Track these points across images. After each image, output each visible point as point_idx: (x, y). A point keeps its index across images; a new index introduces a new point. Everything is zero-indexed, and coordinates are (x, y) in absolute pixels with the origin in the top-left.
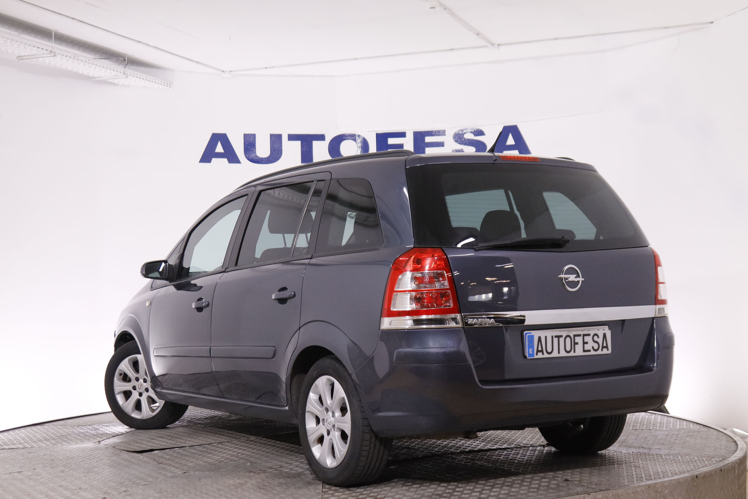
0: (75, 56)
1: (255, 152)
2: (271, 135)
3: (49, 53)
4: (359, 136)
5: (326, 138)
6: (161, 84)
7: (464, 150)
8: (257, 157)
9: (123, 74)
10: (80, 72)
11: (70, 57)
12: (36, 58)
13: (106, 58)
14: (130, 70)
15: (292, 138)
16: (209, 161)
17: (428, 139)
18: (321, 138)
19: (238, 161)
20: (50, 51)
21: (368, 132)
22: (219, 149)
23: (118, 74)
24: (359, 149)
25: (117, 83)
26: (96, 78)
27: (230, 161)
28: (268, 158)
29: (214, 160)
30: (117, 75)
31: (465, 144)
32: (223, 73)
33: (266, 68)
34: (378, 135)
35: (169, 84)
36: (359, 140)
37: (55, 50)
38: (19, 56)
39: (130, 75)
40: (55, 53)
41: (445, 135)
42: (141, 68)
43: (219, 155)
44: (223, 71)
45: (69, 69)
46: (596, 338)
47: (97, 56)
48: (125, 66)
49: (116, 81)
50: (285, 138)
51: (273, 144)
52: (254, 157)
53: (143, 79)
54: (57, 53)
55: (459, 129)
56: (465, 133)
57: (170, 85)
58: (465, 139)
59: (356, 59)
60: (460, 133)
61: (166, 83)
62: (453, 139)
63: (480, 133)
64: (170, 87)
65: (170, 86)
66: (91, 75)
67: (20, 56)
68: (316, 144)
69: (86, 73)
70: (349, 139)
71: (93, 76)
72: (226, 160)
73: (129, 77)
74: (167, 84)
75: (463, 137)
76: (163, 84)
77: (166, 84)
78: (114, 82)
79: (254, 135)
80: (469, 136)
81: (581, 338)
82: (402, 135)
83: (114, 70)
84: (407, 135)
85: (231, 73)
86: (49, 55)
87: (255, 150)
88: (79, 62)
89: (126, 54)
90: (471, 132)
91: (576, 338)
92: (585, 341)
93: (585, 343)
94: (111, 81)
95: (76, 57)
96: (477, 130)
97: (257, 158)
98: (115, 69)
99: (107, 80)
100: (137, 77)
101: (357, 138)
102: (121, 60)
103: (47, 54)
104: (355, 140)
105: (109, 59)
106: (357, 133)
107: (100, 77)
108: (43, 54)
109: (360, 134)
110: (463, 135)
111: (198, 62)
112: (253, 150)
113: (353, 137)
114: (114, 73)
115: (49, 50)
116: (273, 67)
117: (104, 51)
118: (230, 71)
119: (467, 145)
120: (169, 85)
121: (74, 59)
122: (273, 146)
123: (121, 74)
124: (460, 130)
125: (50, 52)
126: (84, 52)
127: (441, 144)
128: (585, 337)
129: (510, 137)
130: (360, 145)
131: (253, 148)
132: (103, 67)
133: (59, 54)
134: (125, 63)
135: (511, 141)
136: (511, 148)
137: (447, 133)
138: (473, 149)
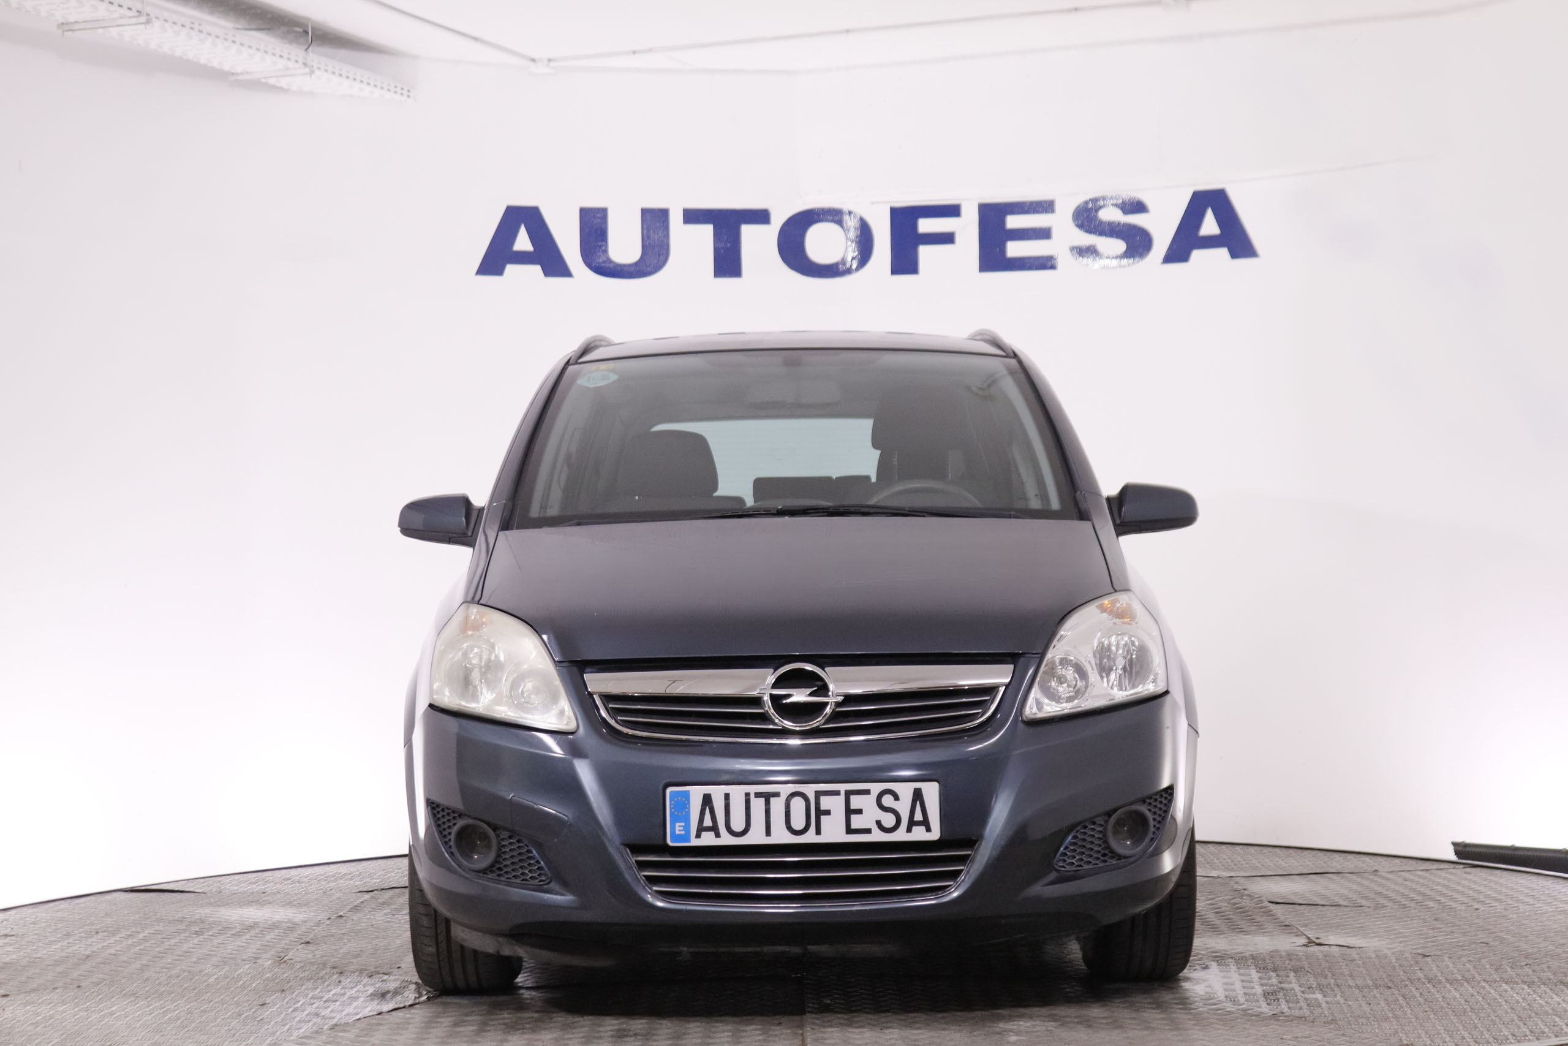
0: (193, 23)
1: (606, 251)
2: (645, 212)
3: (134, 17)
4: (850, 213)
5: (773, 218)
6: (389, 90)
7: (1100, 248)
8: (611, 261)
9: (302, 66)
11: (183, 26)
12: (104, 27)
13: (262, 27)
14: (317, 56)
15: (692, 216)
16: (498, 271)
17: (1013, 222)
18: (761, 217)
19: (565, 272)
20: (138, 11)
21: (873, 203)
22: (523, 242)
23: (291, 64)
24: (849, 243)
25: (285, 86)
26: (237, 74)
27: (548, 272)
28: (636, 264)
29: (510, 269)
30: (287, 68)
31: (1102, 233)
32: (532, 64)
33: (634, 52)
34: (896, 213)
35: (406, 90)
36: (851, 223)
37: (148, 9)
39: (319, 68)
40: (148, 15)
41: (1053, 211)
42: (342, 52)
43: (522, 258)
44: (533, 60)
45: (178, 52)
47: (243, 22)
48: (306, 47)
49: (283, 83)
50: (676, 219)
51: (648, 231)
52: (604, 262)
53: (348, 77)
54: (152, 15)
55: (1087, 198)
56: (1101, 207)
57: (409, 91)
58: (1101, 222)
59: (848, 31)
60: (1090, 205)
61: (399, 88)
62: (1074, 221)
63: (1137, 207)
64: (408, 96)
65: (409, 94)
67: (67, 24)
68: (748, 232)
69: (215, 63)
70: (827, 221)
71: (233, 71)
72: (537, 269)
73: (317, 72)
74: (402, 89)
75: (1096, 216)
76: (392, 89)
77: (399, 90)
78: (278, 85)
79: (602, 213)
80: (1110, 214)
82: (952, 211)
83: (281, 56)
84: (964, 211)
85: (552, 64)
86: (134, 21)
87: (607, 246)
88: (202, 36)
89: (309, 19)
90: (1116, 205)
94: (271, 81)
95: (196, 26)
96: (1129, 200)
97: (611, 265)
98: (285, 55)
99: (262, 80)
100: (333, 73)
101: (846, 218)
102: (296, 32)
103: (130, 17)
104: (840, 223)
106: (845, 207)
107: (248, 73)
108: (121, 18)
109: (852, 209)
110: (1097, 211)
111: (475, 39)
112: (600, 247)
113: (834, 216)
114: (281, 63)
115: (134, 10)
116: (650, 50)
117: (259, 11)
118: (550, 60)
119: (1106, 235)
120: (405, 92)
121: (191, 31)
122: (649, 237)
123: (297, 66)
124: (1090, 200)
125: (138, 14)
126: (212, 13)
127: (1044, 234)
129: (1209, 215)
130: (852, 234)
131: (602, 241)
132: (258, 50)
133: (157, 18)
134: (307, 40)
135: (1210, 226)
136: (1210, 242)
137: (1058, 206)
138: (1120, 246)
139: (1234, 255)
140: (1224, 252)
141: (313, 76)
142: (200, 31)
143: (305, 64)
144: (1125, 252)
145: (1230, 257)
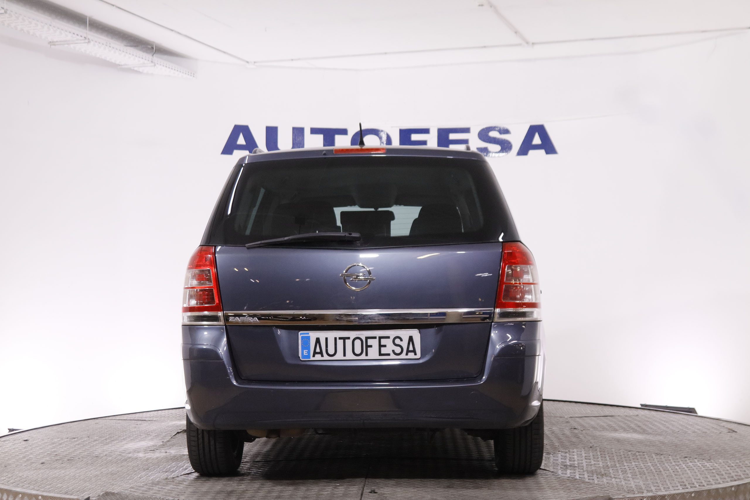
1: (277, 146)
2: (294, 129)
4: (382, 131)
5: (349, 132)
6: (186, 74)
7: (489, 149)
10: (108, 59)
12: (69, 44)
13: (133, 45)
14: (157, 59)
16: (231, 153)
17: (453, 136)
18: (344, 132)
21: (392, 127)
22: (241, 141)
23: (146, 62)
25: (143, 71)
26: (122, 65)
29: (235, 152)
30: (144, 63)
31: (490, 142)
32: (247, 64)
33: (292, 60)
34: (401, 131)
36: (383, 135)
37: (89, 36)
38: (50, 42)
39: (157, 64)
40: (89, 39)
41: (469, 132)
42: (167, 57)
43: (241, 147)
44: (248, 62)
45: (98, 56)
46: (397, 341)
47: (126, 43)
48: (152, 54)
49: (141, 70)
50: (307, 132)
51: (295, 136)
53: (169, 68)
57: (194, 74)
58: (490, 138)
59: (386, 53)
60: (486, 130)
61: (190, 72)
62: (478, 136)
63: (506, 131)
64: (194, 76)
66: (117, 62)
68: (338, 138)
69: (113, 61)
70: (372, 134)
72: (247, 151)
75: (488, 135)
77: (190, 74)
78: (138, 70)
79: (276, 128)
80: (493, 134)
81: (377, 340)
82: (426, 131)
83: (142, 58)
84: (431, 131)
85: (256, 64)
87: (277, 142)
88: (110, 50)
89: (154, 42)
90: (497, 130)
91: (369, 340)
92: (382, 344)
93: (381, 346)
94: (136, 69)
95: (108, 44)
96: (502, 128)
98: (144, 58)
99: (132, 68)
100: (163, 66)
101: (381, 133)
102: (149, 48)
103: (82, 40)
104: (378, 135)
105: (135, 46)
106: (381, 129)
107: (126, 65)
108: (78, 40)
110: (489, 132)
111: (225, 52)
113: (376, 132)
114: (142, 61)
115: (83, 37)
116: (299, 59)
117: (132, 38)
118: (255, 62)
119: (492, 143)
120: (192, 75)
121: (106, 46)
122: (295, 140)
123: (148, 62)
124: (486, 128)
125: (85, 39)
127: (465, 142)
128: (382, 340)
129: (537, 136)
130: (383, 140)
131: (275, 140)
132: (133, 55)
133: (92, 40)
134: (153, 51)
135: (537, 140)
136: (537, 147)
137: (471, 130)
138: (498, 148)
139: (547, 153)
140: (543, 152)
141: (155, 67)
142: (110, 47)
143: (152, 62)
144: (501, 150)
145: (545, 153)
